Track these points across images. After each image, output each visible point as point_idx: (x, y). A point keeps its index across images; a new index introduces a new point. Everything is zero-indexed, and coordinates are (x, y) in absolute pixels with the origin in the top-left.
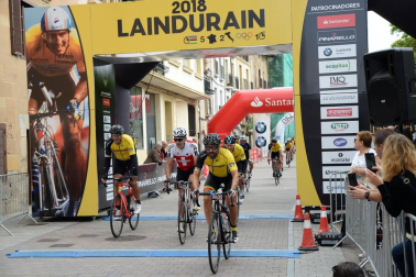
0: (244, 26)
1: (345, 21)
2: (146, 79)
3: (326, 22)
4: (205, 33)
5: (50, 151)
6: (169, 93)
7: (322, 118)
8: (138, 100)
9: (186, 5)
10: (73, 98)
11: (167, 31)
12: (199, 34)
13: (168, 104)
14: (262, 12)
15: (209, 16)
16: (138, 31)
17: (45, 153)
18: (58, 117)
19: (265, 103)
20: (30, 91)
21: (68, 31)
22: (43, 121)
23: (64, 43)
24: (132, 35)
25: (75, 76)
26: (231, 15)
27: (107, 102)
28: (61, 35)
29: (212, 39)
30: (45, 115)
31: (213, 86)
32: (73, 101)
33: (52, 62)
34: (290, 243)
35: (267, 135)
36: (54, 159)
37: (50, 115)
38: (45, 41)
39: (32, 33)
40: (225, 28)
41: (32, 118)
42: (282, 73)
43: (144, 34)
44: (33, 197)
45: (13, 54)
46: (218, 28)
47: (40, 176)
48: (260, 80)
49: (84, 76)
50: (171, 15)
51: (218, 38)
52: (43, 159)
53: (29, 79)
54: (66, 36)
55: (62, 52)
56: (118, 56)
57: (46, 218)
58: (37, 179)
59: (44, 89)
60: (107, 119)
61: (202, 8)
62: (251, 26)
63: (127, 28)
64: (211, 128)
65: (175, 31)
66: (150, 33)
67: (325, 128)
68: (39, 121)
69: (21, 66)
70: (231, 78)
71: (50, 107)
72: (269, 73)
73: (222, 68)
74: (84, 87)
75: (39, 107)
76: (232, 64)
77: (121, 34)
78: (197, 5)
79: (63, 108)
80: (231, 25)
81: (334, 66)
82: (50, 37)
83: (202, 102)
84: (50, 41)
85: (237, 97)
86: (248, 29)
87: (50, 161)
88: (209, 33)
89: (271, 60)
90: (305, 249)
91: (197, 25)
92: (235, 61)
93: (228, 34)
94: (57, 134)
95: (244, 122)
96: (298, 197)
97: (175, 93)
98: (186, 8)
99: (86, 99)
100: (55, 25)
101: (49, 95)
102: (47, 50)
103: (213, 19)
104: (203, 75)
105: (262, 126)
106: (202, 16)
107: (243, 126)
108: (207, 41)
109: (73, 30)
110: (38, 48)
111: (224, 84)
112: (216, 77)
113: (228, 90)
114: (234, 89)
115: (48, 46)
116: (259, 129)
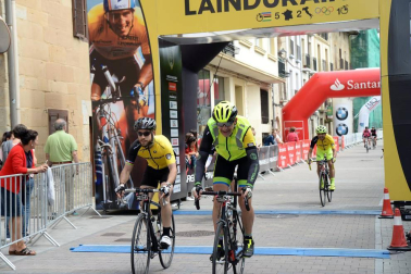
2: (215, 61)
4: (280, 9)
5: (113, 139)
6: (239, 76)
8: (206, 84)
10: (137, 82)
11: (238, 7)
12: (273, 11)
13: (238, 89)
16: (207, 9)
17: (109, 141)
18: (122, 102)
19: (346, 85)
20: (93, 75)
21: (132, 10)
22: (106, 107)
23: (128, 23)
24: (200, 12)
25: (139, 59)
27: (173, 87)
28: (125, 14)
29: (288, 15)
30: (108, 101)
31: (288, 68)
32: (137, 86)
33: (115, 44)
34: (378, 241)
35: (349, 122)
36: (118, 148)
37: (113, 100)
38: (108, 22)
39: (94, 13)
40: (303, 2)
41: (95, 104)
42: (366, 52)
43: (213, 11)
44: (97, 188)
45: (75, 37)
46: (294, 3)
47: (103, 166)
48: (341, 60)
49: (148, 59)
51: (294, 14)
52: (107, 148)
53: (92, 63)
54: (130, 16)
55: (126, 34)
56: (185, 36)
57: (110, 211)
58: (101, 169)
60: (174, 105)
64: (286, 114)
65: (247, 7)
66: (219, 10)
68: (102, 108)
69: (83, 49)
70: (308, 59)
71: (113, 93)
72: (351, 53)
73: (298, 48)
74: (149, 70)
75: (102, 92)
76: (309, 44)
77: (188, 12)
79: (127, 93)
82: (113, 17)
83: (276, 86)
84: (114, 21)
85: (314, 79)
86: (328, 3)
87: (114, 150)
88: (284, 9)
89: (353, 37)
90: (394, 249)
93: (306, 9)
94: (121, 121)
95: (323, 107)
96: (386, 191)
97: (246, 77)
99: (152, 83)
100: (119, 4)
101: (112, 80)
102: (110, 31)
104: (276, 56)
105: (344, 112)
107: (321, 112)
108: (283, 17)
109: (137, 9)
110: (100, 29)
111: (300, 65)
112: (291, 58)
113: (305, 72)
114: (312, 71)
115: (111, 27)
116: (340, 116)
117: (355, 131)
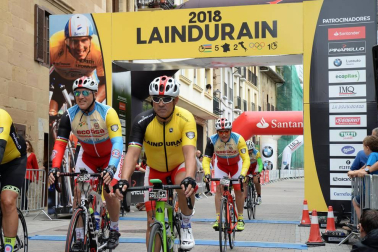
0: (257, 36)
1: (355, 33)
3: (336, 34)
4: (220, 42)
5: (67, 151)
7: (331, 125)
9: (202, 16)
11: (183, 40)
12: (213, 43)
14: (275, 23)
15: (224, 26)
16: (156, 39)
20: (51, 93)
21: (90, 37)
23: (85, 48)
24: (150, 42)
26: (245, 26)
27: (123, 107)
28: (83, 41)
29: (226, 48)
31: (221, 107)
33: (73, 66)
38: (68, 47)
39: (56, 39)
40: (239, 38)
41: (52, 119)
42: (290, 99)
43: (161, 41)
45: (36, 61)
46: (232, 38)
48: (268, 105)
49: (102, 81)
50: (187, 24)
51: (231, 47)
53: (52, 82)
54: (87, 42)
55: (83, 58)
56: (135, 62)
57: (61, 215)
59: (65, 91)
60: (123, 122)
61: (217, 18)
62: (264, 36)
63: (145, 36)
65: (191, 39)
66: (167, 41)
67: (334, 135)
69: (44, 73)
70: (239, 100)
72: (277, 99)
73: (231, 90)
74: (103, 90)
75: (59, 108)
77: (139, 41)
78: (213, 15)
80: (245, 35)
81: (343, 77)
82: (73, 43)
83: (210, 122)
84: (73, 46)
86: (260, 39)
87: (67, 160)
88: (223, 42)
91: (212, 34)
92: (243, 85)
93: (241, 43)
96: (305, 203)
98: (202, 18)
100: (78, 32)
101: (69, 97)
102: (69, 55)
103: (228, 29)
104: (212, 95)
105: (269, 150)
106: (217, 26)
108: (222, 49)
109: (95, 37)
110: (60, 53)
111: (232, 106)
112: (224, 99)
113: (236, 112)
114: (242, 111)
115: (70, 51)
116: (266, 153)
117: (279, 168)
